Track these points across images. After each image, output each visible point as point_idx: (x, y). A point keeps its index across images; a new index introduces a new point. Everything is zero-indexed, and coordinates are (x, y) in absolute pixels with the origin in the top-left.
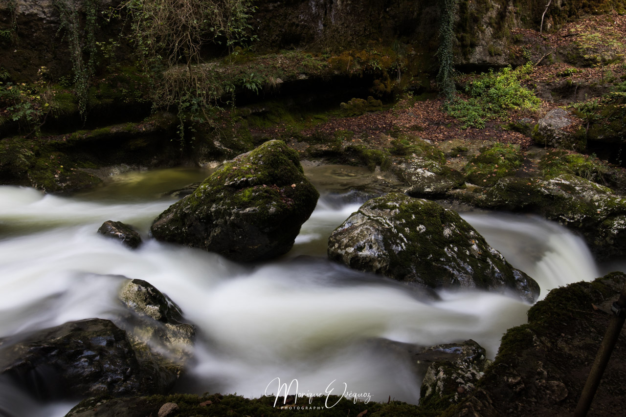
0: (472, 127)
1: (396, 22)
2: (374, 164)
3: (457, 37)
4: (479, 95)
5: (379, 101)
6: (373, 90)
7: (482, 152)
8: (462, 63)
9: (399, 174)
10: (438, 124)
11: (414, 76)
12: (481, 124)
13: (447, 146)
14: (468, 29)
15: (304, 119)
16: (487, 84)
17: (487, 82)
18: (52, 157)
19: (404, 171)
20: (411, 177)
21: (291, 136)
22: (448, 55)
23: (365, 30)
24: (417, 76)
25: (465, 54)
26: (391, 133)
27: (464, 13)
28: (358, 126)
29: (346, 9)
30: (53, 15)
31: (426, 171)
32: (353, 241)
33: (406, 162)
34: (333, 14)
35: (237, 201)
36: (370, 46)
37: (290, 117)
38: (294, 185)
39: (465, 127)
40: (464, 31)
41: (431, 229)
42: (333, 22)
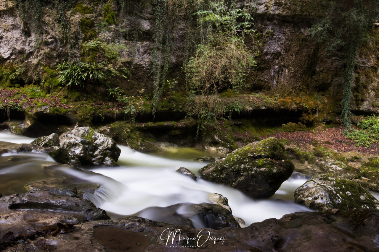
0: (363, 146)
1: (317, 84)
2: (304, 159)
3: (353, 95)
4: (366, 128)
5: (304, 125)
6: (301, 119)
7: (370, 161)
8: (355, 109)
9: (321, 167)
10: (341, 142)
11: (326, 114)
12: (368, 144)
13: (349, 155)
14: (360, 91)
15: (261, 130)
16: (372, 123)
17: (371, 122)
18: (137, 133)
19: (324, 165)
20: (329, 169)
21: (254, 139)
22: (348, 104)
23: (300, 86)
24: (328, 114)
25: (358, 105)
26: (313, 143)
27: (358, 82)
28: (293, 138)
29: (290, 75)
30: (149, 65)
31: (337, 167)
32: (311, 194)
33: (325, 160)
34: (283, 76)
35: (256, 164)
36: (302, 95)
37: (252, 128)
38: (283, 161)
39: (358, 145)
40: (358, 92)
41: (354, 194)
42: (282, 81)
